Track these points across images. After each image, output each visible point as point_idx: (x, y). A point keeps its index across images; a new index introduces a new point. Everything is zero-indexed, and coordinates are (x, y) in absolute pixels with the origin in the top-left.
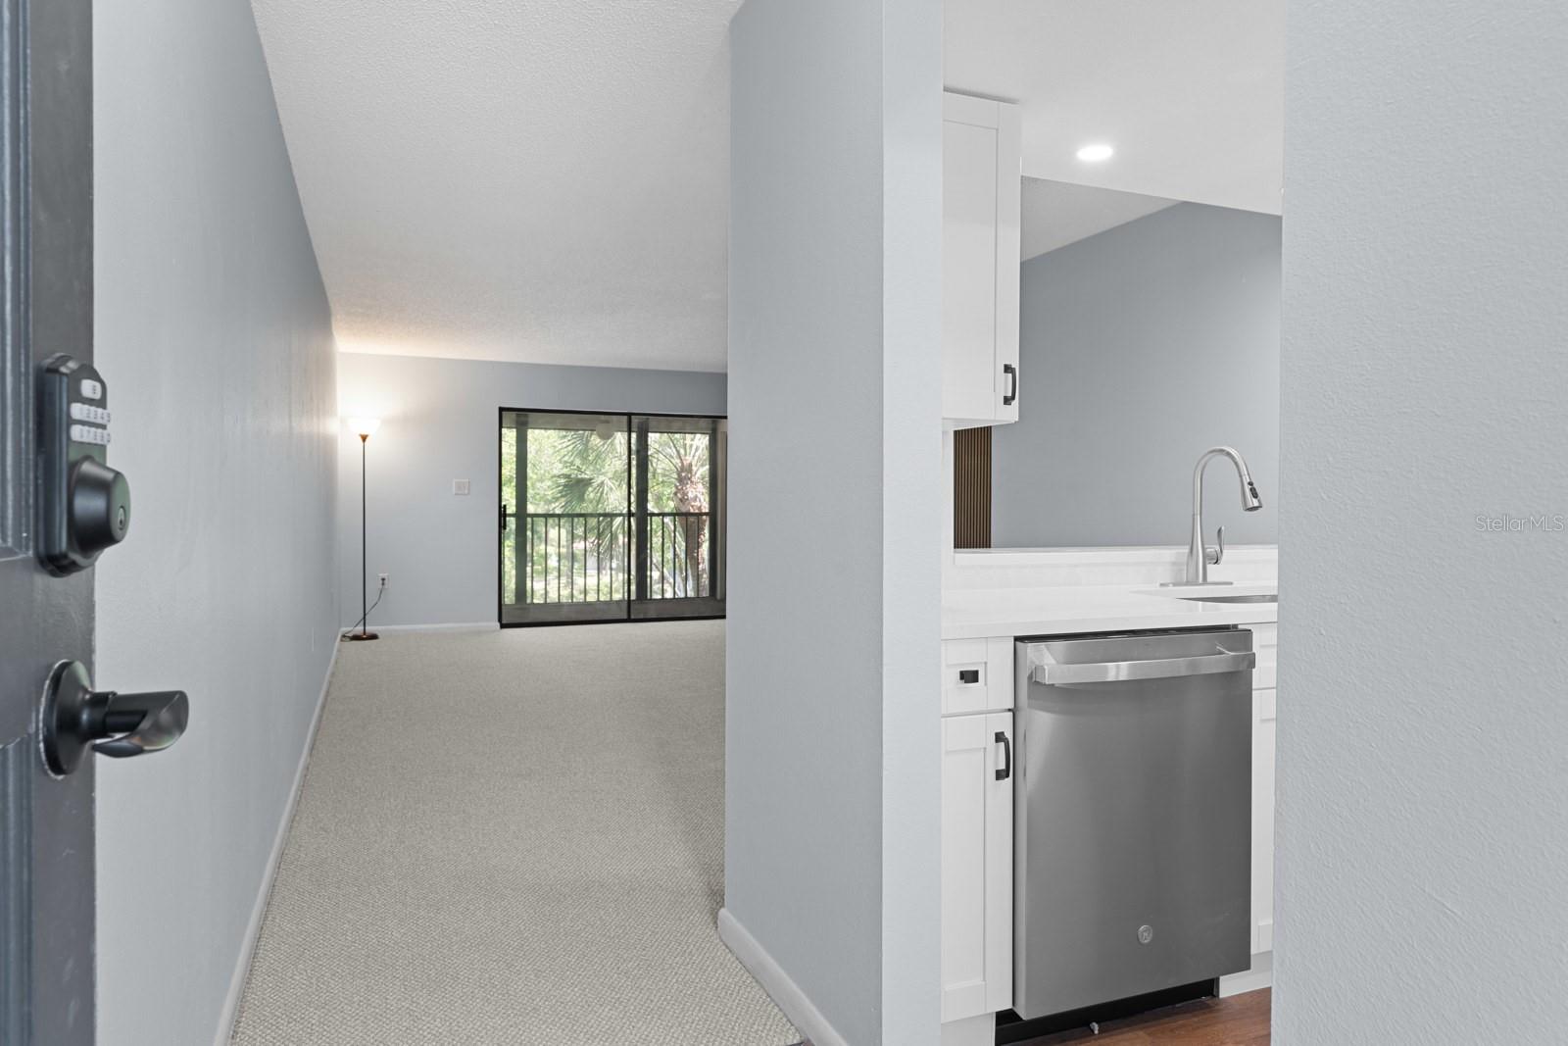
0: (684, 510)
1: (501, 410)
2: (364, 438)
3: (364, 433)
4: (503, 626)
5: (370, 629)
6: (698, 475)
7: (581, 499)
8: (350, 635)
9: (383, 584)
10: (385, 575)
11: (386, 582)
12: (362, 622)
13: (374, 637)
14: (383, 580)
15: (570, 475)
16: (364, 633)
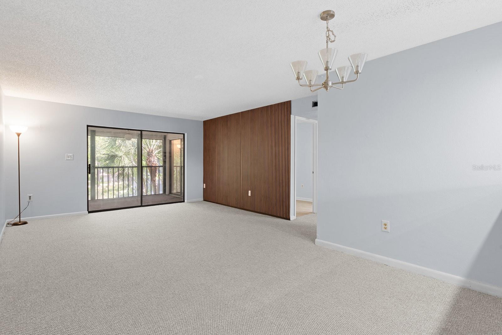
0: (150, 165)
1: (88, 126)
2: (19, 135)
3: (19, 132)
4: (89, 212)
5: (23, 219)
6: (154, 154)
7: (113, 162)
8: (13, 223)
9: (30, 199)
10: (30, 195)
11: (31, 198)
12: (19, 216)
13: (25, 223)
14: (30, 197)
15: (109, 154)
16: (20, 222)
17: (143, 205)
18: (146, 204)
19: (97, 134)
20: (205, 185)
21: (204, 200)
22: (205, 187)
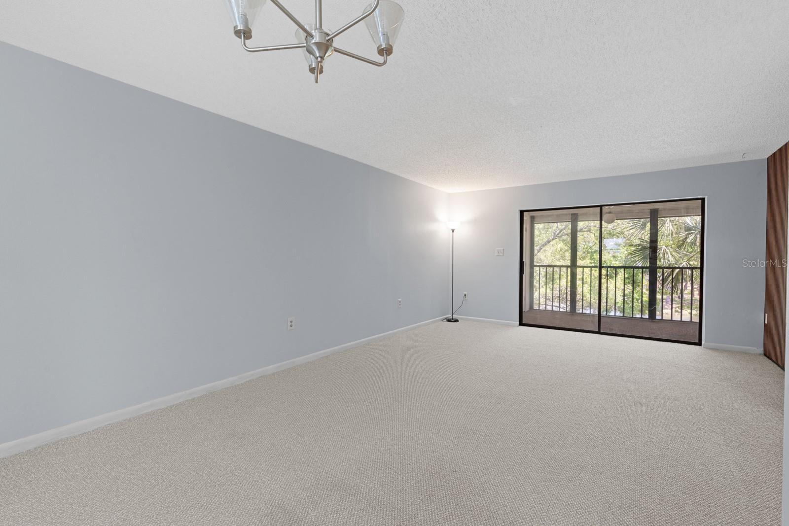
2: (453, 231)
3: (453, 228)
4: (522, 325)
5: (455, 316)
11: (466, 296)
12: (451, 313)
13: (456, 321)
16: (453, 319)
17: (602, 331)
18: (608, 331)
19: (580, 217)
20: (766, 315)
21: (765, 355)
22: (766, 322)
